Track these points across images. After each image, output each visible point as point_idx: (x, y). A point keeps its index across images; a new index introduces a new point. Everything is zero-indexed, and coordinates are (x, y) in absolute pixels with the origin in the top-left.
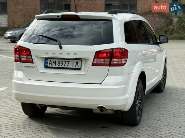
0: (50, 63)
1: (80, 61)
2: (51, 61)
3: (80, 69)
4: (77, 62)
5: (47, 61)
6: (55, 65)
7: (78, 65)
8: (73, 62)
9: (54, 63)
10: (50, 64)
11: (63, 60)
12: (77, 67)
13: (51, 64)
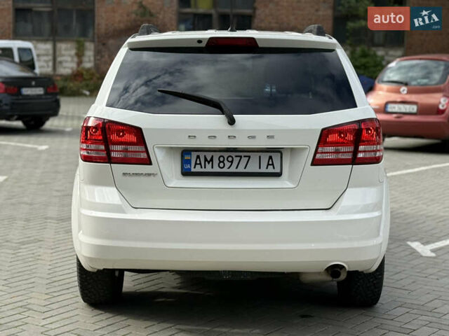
0: (198, 162)
1: (279, 154)
2: (198, 157)
3: (278, 175)
4: (271, 158)
5: (187, 157)
6: (212, 167)
7: (273, 164)
8: (260, 157)
9: (209, 163)
10: (196, 164)
11: (233, 154)
12: (270, 170)
13: (200, 164)
